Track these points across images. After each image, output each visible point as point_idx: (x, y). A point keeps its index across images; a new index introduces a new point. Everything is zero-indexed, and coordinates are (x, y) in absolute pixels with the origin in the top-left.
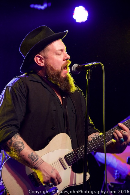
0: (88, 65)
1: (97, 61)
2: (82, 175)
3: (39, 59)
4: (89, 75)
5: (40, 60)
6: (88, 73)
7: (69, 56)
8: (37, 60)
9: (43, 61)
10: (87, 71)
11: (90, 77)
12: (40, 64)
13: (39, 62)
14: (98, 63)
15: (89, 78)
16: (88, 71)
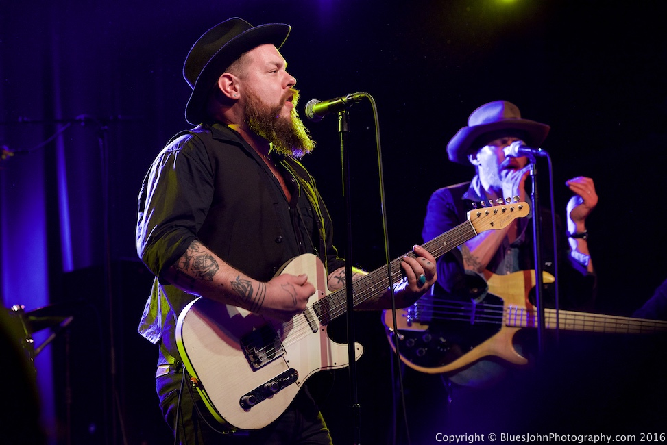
0: (340, 100)
1: (360, 91)
2: (345, 347)
3: (227, 82)
4: (345, 122)
5: (231, 84)
6: (341, 118)
7: (293, 80)
8: (223, 83)
9: (237, 87)
10: (340, 113)
11: (348, 128)
12: (231, 93)
13: (229, 89)
14: (363, 95)
15: (345, 130)
16: (342, 115)
